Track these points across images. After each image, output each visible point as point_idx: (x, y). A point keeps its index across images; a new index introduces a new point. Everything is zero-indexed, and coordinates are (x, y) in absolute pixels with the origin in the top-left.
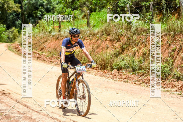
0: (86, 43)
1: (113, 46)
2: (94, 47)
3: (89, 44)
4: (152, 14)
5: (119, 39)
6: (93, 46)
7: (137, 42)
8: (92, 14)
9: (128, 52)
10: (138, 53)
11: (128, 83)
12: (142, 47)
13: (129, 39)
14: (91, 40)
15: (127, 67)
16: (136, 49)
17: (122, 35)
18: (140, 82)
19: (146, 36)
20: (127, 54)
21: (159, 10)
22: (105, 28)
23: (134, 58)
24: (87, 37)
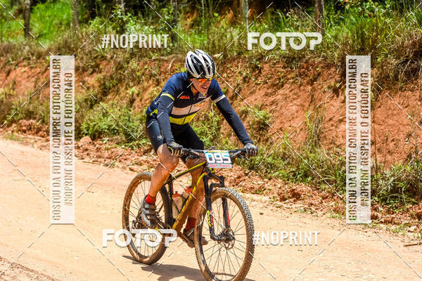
0: (19, 75)
1: (84, 82)
2: (40, 84)
3: (28, 77)
4: (174, 11)
5: (97, 66)
6: (36, 82)
7: (138, 74)
8: (35, 8)
9: (117, 97)
10: (139, 100)
11: (116, 169)
12: (149, 87)
13: (120, 67)
14: (32, 68)
15: (113, 132)
16: (135, 90)
17: (104, 58)
18: (142, 167)
19: (160, 60)
20: (115, 102)
21: (191, 3)
22: (66, 42)
23: (130, 111)
24: (23, 59)
